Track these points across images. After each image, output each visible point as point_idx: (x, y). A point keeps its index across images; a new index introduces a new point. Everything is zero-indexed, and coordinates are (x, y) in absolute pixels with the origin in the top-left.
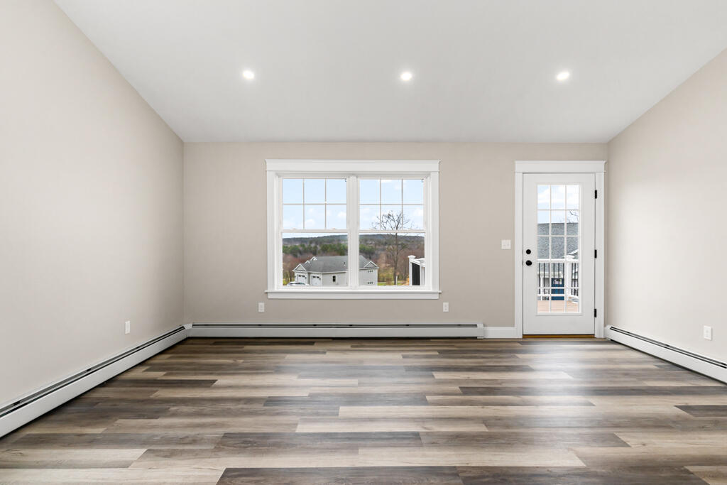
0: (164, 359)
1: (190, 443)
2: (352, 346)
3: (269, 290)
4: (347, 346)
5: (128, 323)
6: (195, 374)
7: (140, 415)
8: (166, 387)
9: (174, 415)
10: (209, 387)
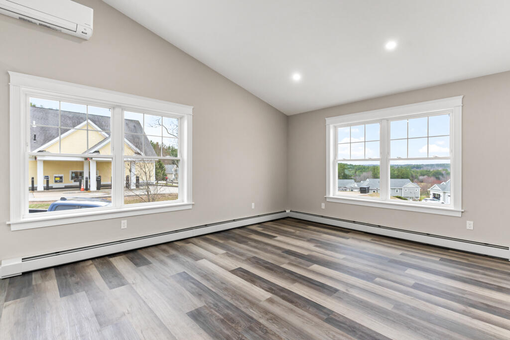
0: (269, 224)
1: (240, 255)
2: (372, 240)
3: (327, 196)
4: (369, 239)
5: (253, 204)
6: (273, 233)
7: (237, 242)
8: (257, 234)
9: (247, 245)
10: (271, 239)
